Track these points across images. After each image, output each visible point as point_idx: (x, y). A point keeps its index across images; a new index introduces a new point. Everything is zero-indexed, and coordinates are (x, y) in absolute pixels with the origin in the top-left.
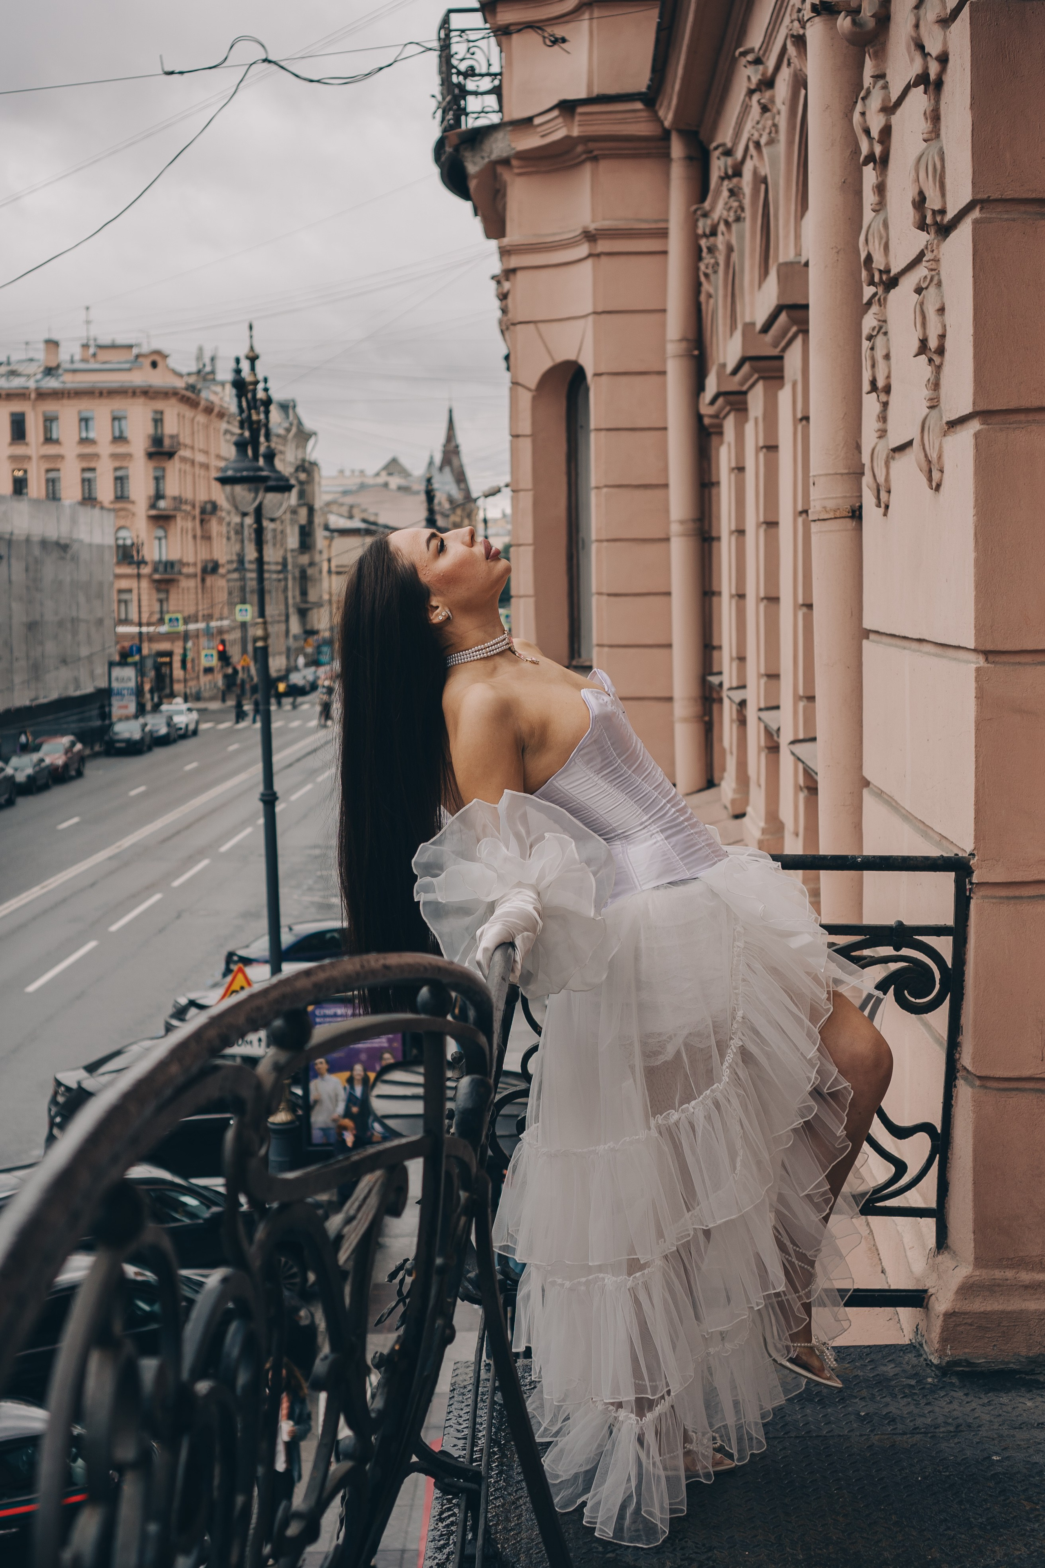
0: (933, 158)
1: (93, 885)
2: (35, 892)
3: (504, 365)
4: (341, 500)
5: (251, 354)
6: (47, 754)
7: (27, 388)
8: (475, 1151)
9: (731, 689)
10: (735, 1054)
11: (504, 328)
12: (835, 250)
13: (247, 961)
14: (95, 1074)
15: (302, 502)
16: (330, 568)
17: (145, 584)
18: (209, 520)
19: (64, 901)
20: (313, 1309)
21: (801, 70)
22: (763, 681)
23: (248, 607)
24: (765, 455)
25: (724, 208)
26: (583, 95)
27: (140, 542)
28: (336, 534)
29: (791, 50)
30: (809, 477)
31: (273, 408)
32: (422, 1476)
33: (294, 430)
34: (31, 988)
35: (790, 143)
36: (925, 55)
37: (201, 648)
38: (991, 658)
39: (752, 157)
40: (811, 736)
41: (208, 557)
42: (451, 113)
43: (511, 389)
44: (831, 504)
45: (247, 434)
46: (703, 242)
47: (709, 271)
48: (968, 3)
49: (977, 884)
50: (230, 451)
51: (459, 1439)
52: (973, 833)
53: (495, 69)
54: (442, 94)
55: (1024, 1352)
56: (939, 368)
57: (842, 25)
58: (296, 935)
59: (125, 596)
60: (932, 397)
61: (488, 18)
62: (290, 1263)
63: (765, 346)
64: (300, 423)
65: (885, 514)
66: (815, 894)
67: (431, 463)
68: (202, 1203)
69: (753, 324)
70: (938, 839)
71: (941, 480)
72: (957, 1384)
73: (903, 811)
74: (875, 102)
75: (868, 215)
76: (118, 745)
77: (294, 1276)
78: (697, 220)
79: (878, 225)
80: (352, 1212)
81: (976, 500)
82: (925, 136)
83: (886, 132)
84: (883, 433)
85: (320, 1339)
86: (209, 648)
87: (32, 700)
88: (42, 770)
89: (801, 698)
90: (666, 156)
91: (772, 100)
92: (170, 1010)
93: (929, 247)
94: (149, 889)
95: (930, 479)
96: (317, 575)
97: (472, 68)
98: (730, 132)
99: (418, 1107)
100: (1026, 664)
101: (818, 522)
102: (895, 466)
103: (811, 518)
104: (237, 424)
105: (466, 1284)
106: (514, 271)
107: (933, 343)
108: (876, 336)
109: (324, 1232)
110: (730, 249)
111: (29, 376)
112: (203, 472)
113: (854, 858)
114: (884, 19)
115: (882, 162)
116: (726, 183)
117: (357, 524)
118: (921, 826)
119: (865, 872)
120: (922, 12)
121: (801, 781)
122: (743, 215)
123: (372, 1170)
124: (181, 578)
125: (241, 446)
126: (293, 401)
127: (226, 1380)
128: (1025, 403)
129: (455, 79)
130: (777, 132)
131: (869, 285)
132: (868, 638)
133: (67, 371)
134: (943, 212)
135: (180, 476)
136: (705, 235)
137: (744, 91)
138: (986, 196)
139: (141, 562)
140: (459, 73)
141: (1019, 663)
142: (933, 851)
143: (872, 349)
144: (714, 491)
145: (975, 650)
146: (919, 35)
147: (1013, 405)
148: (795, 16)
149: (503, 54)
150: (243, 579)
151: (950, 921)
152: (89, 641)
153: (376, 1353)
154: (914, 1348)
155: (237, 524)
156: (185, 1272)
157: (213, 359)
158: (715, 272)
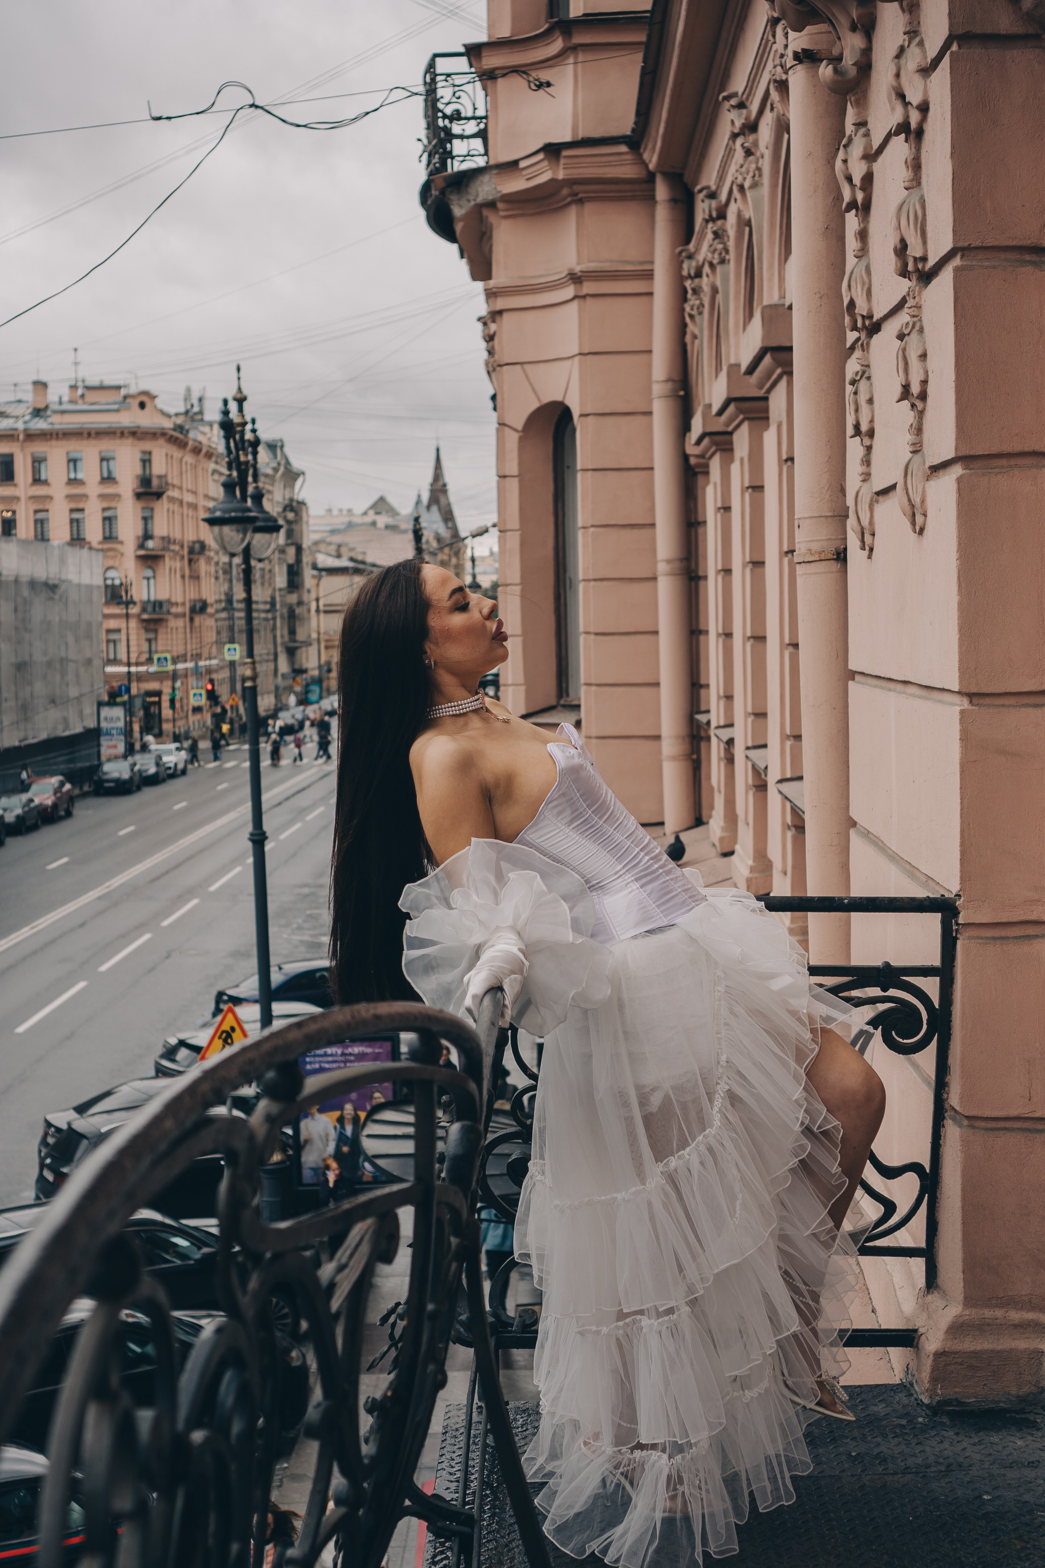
0: (914, 206)
1: (82, 925)
2: (24, 933)
3: (490, 404)
4: (328, 540)
5: (239, 396)
6: (35, 795)
7: (16, 430)
8: (466, 1197)
9: (718, 727)
10: (723, 1098)
11: (491, 369)
12: (818, 295)
13: (236, 1001)
14: (85, 1115)
15: (289, 541)
16: (318, 606)
17: (133, 624)
18: (198, 560)
19: (53, 941)
20: (304, 1350)
21: (784, 115)
22: (750, 719)
23: (236, 646)
24: (750, 495)
25: (708, 251)
26: (568, 138)
27: (129, 583)
28: (324, 573)
29: (774, 95)
30: (794, 520)
31: (261, 449)
32: (414, 1521)
33: (282, 469)
34: (21, 1029)
35: (774, 186)
36: (906, 104)
37: (190, 687)
38: (975, 700)
39: (736, 200)
40: (799, 774)
41: (197, 597)
42: (437, 156)
43: (498, 430)
44: (815, 547)
45: (235, 474)
46: (688, 284)
47: (695, 312)
48: (948, 53)
49: (963, 924)
50: (219, 492)
51: (452, 1482)
52: (958, 874)
53: (481, 112)
54: (428, 138)
55: (1014, 1390)
56: (921, 414)
57: (824, 74)
58: (285, 974)
59: (113, 636)
60: (915, 441)
61: (474, 62)
62: (282, 1303)
63: (750, 387)
64: (288, 463)
65: (870, 557)
66: (804, 932)
67: (418, 502)
68: (192, 1243)
69: (738, 366)
70: (925, 880)
71: (924, 524)
72: (948, 1423)
73: (889, 851)
74: (857, 150)
75: (851, 261)
76: (107, 785)
77: (285, 1316)
78: (682, 262)
79: (861, 270)
80: (344, 1260)
81: (959, 544)
82: (907, 184)
83: (868, 179)
84: (866, 477)
85: (312, 1380)
86: (197, 688)
87: (20, 741)
88: (32, 810)
89: (788, 737)
90: (651, 199)
91: (756, 144)
92: (160, 1050)
93: (911, 293)
94: (140, 928)
95: (913, 523)
96: (306, 615)
97: (458, 112)
98: (715, 175)
99: (409, 1147)
100: (1010, 706)
101: (803, 565)
102: (878, 508)
103: (796, 560)
104: (225, 464)
105: (458, 1326)
106: (500, 312)
107: (915, 389)
108: (859, 380)
109: (316, 1280)
110: (715, 291)
111: (17, 417)
112: (191, 512)
113: (841, 899)
114: (865, 67)
115: (865, 209)
116: (710, 225)
117: (344, 563)
118: (908, 867)
119: (852, 914)
120: (903, 61)
121: (789, 820)
122: (727, 257)
123: (363, 1218)
124: (170, 617)
125: (229, 487)
126: (281, 441)
127: (220, 1429)
128: (1006, 448)
129: (440, 123)
130: (760, 175)
131: (852, 330)
132: (853, 679)
133: (55, 412)
134: (924, 259)
135: (168, 516)
136: (690, 277)
137: (727, 136)
138: (966, 244)
139: (130, 602)
140: (445, 117)
141: (1003, 706)
142: (919, 893)
143: (856, 393)
144: (700, 530)
145: (959, 693)
146: (899, 84)
147: (994, 450)
148: (778, 61)
149: (488, 98)
150: (231, 618)
151: (937, 962)
152: (78, 682)
153: (369, 1398)
154: (905, 1388)
155: (224, 563)
156: (177, 1314)
157: (200, 400)
158: (701, 313)
